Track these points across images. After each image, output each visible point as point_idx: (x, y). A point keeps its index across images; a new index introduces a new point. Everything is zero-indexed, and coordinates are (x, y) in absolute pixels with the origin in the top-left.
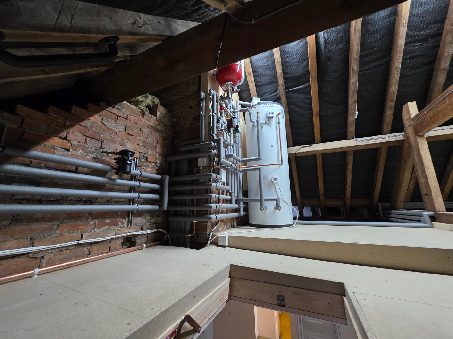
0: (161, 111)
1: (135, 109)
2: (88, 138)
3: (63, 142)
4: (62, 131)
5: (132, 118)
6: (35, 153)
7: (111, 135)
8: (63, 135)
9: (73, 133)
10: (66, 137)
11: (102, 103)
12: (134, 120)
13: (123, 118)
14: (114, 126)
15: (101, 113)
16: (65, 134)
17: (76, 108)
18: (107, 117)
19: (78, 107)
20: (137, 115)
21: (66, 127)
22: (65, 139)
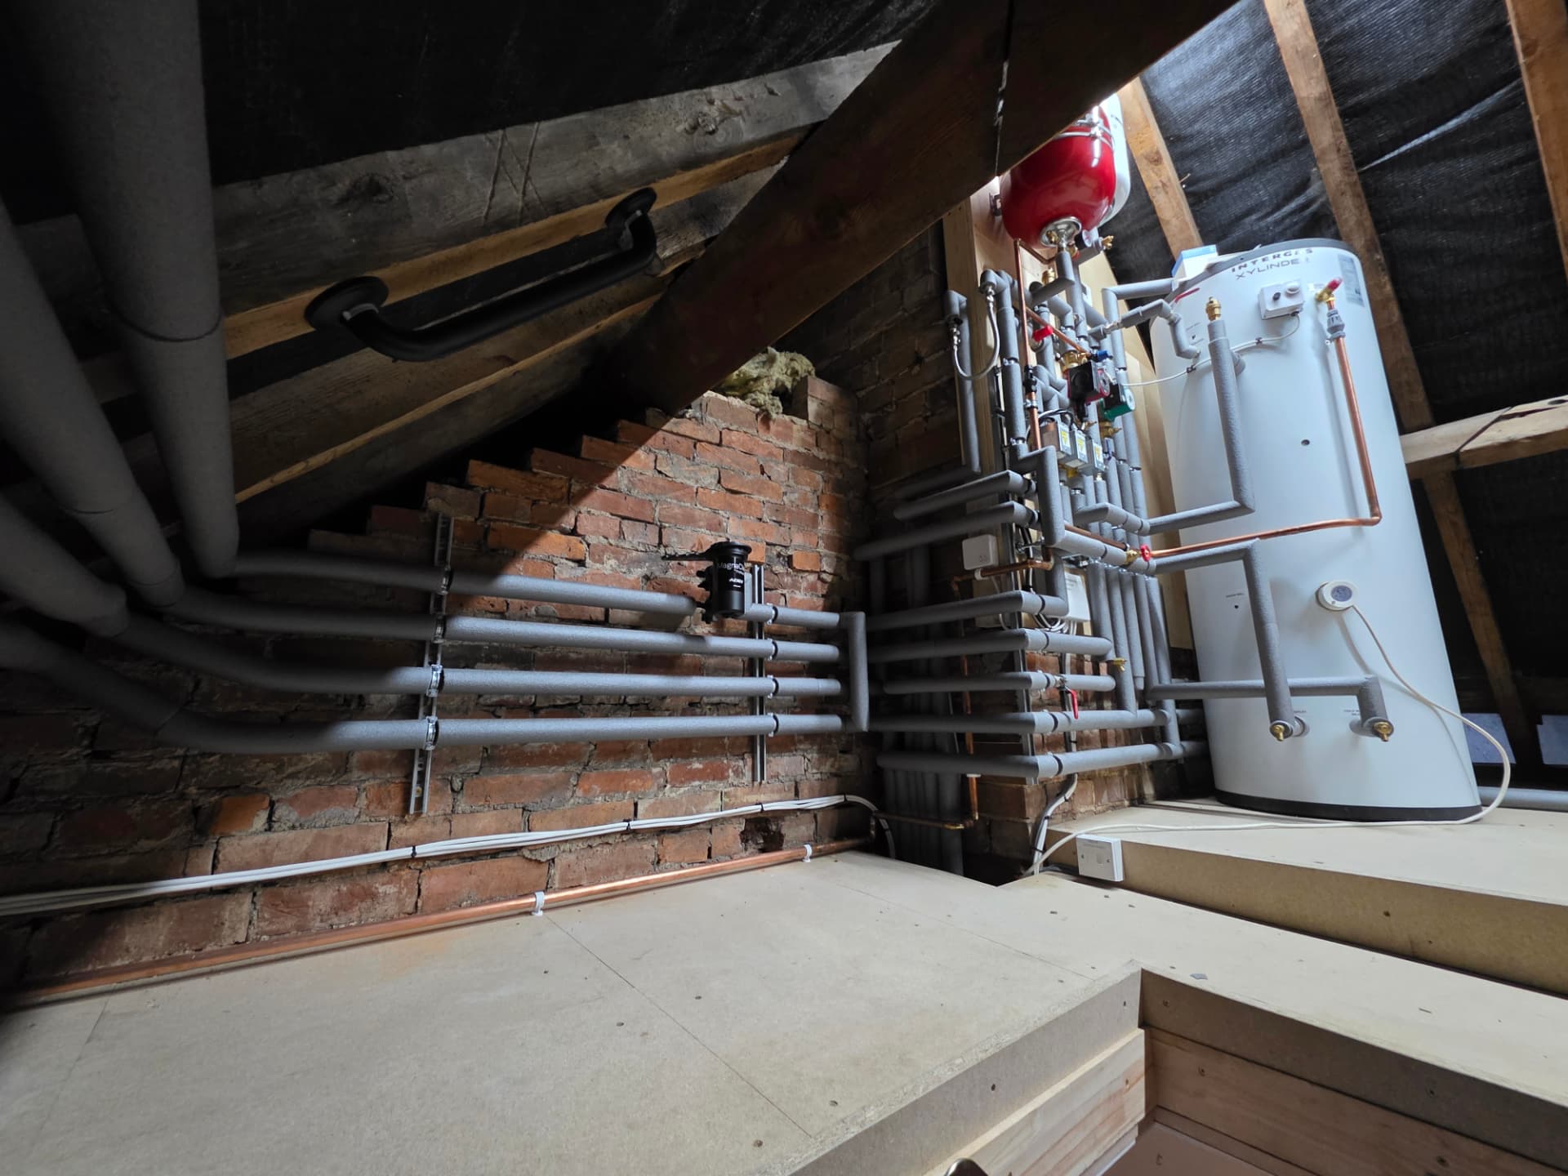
0: (820, 394)
1: (741, 407)
2: (625, 522)
3: (569, 542)
4: (563, 513)
5: (733, 438)
6: (513, 580)
7: (682, 504)
8: (568, 522)
9: (589, 512)
10: (575, 526)
11: (650, 412)
12: (742, 445)
13: (711, 443)
14: (687, 475)
15: (650, 442)
16: (573, 520)
17: (591, 441)
18: (668, 450)
19: (595, 439)
20: (749, 427)
21: (573, 499)
22: (573, 532)
